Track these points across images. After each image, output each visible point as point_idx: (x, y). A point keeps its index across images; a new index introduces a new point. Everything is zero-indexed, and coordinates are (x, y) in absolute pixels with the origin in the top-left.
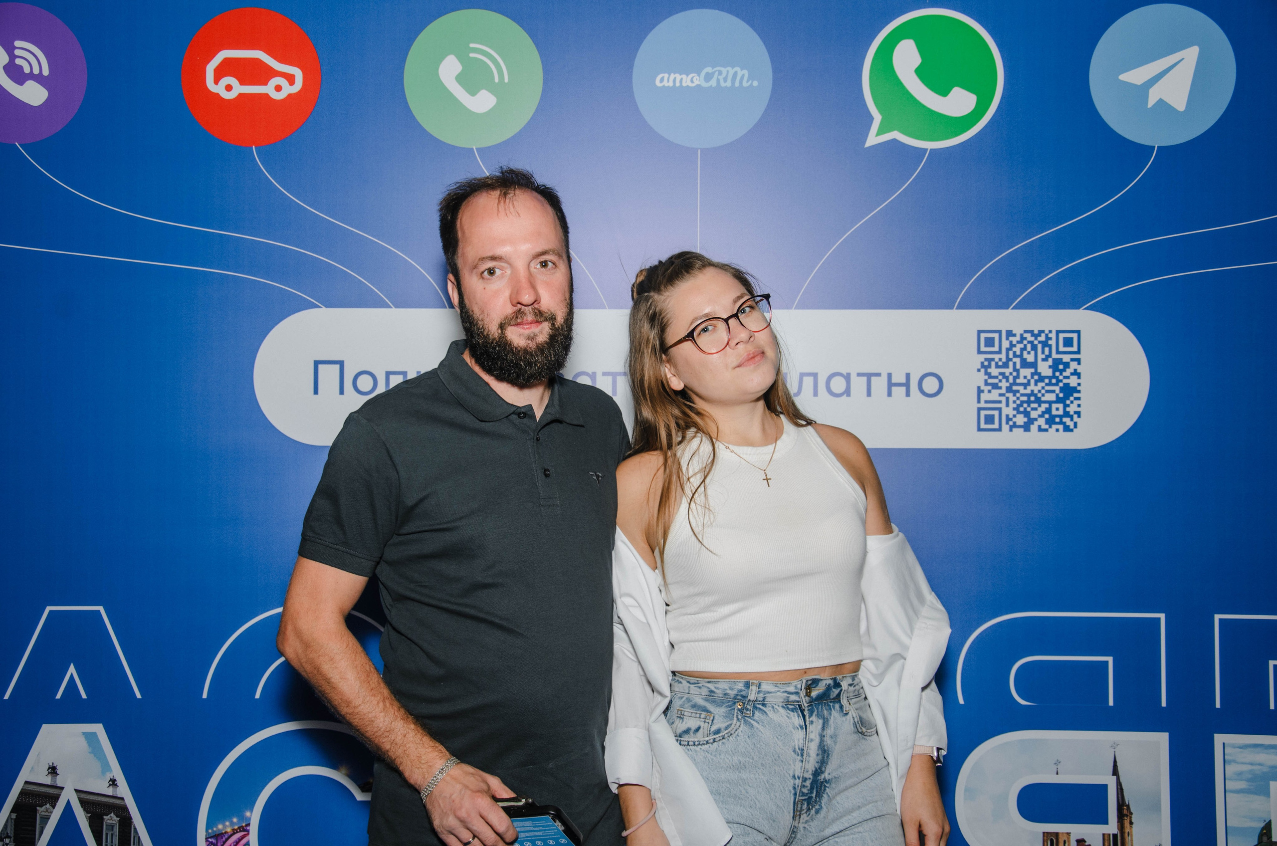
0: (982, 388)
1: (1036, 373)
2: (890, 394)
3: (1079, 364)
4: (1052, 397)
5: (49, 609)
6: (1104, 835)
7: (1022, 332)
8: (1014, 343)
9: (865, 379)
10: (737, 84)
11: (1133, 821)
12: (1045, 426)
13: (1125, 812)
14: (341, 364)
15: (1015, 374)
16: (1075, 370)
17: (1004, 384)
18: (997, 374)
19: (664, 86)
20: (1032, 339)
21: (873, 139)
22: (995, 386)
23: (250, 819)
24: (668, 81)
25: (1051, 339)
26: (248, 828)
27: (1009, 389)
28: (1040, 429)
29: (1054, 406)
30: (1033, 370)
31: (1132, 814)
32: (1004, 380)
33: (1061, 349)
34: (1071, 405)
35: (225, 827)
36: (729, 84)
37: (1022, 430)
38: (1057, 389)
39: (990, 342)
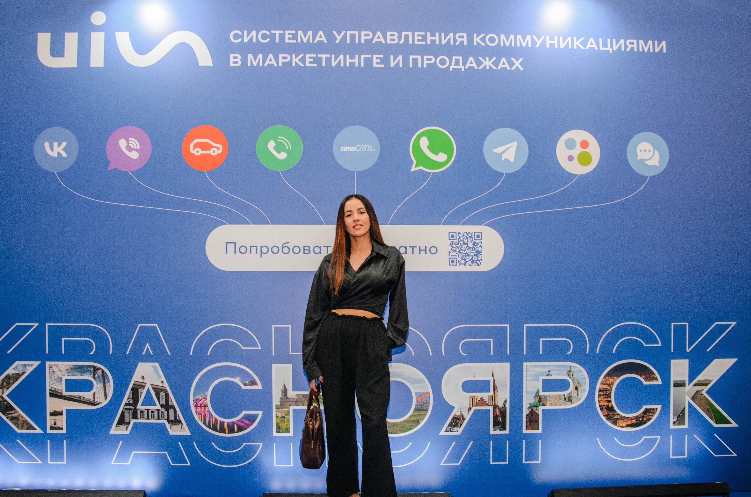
0: (450, 251)
1: (468, 246)
2: (420, 253)
3: (482, 243)
4: (473, 254)
5: (140, 325)
6: (489, 396)
7: (463, 233)
8: (461, 236)
9: (412, 248)
10: (368, 150)
11: (498, 391)
12: (471, 264)
13: (496, 388)
14: (235, 243)
15: (461, 247)
16: (480, 245)
17: (457, 250)
18: (455, 247)
19: (344, 151)
20: (466, 235)
21: (413, 169)
22: (455, 251)
23: (207, 394)
24: (345, 149)
25: (472, 235)
26: (207, 397)
27: (459, 252)
28: (469, 265)
29: (474, 257)
30: (467, 245)
31: (497, 389)
32: (457, 249)
33: (476, 238)
34: (479, 257)
35: (199, 397)
36: (365, 150)
37: (463, 265)
38: (475, 252)
39: (453, 236)
